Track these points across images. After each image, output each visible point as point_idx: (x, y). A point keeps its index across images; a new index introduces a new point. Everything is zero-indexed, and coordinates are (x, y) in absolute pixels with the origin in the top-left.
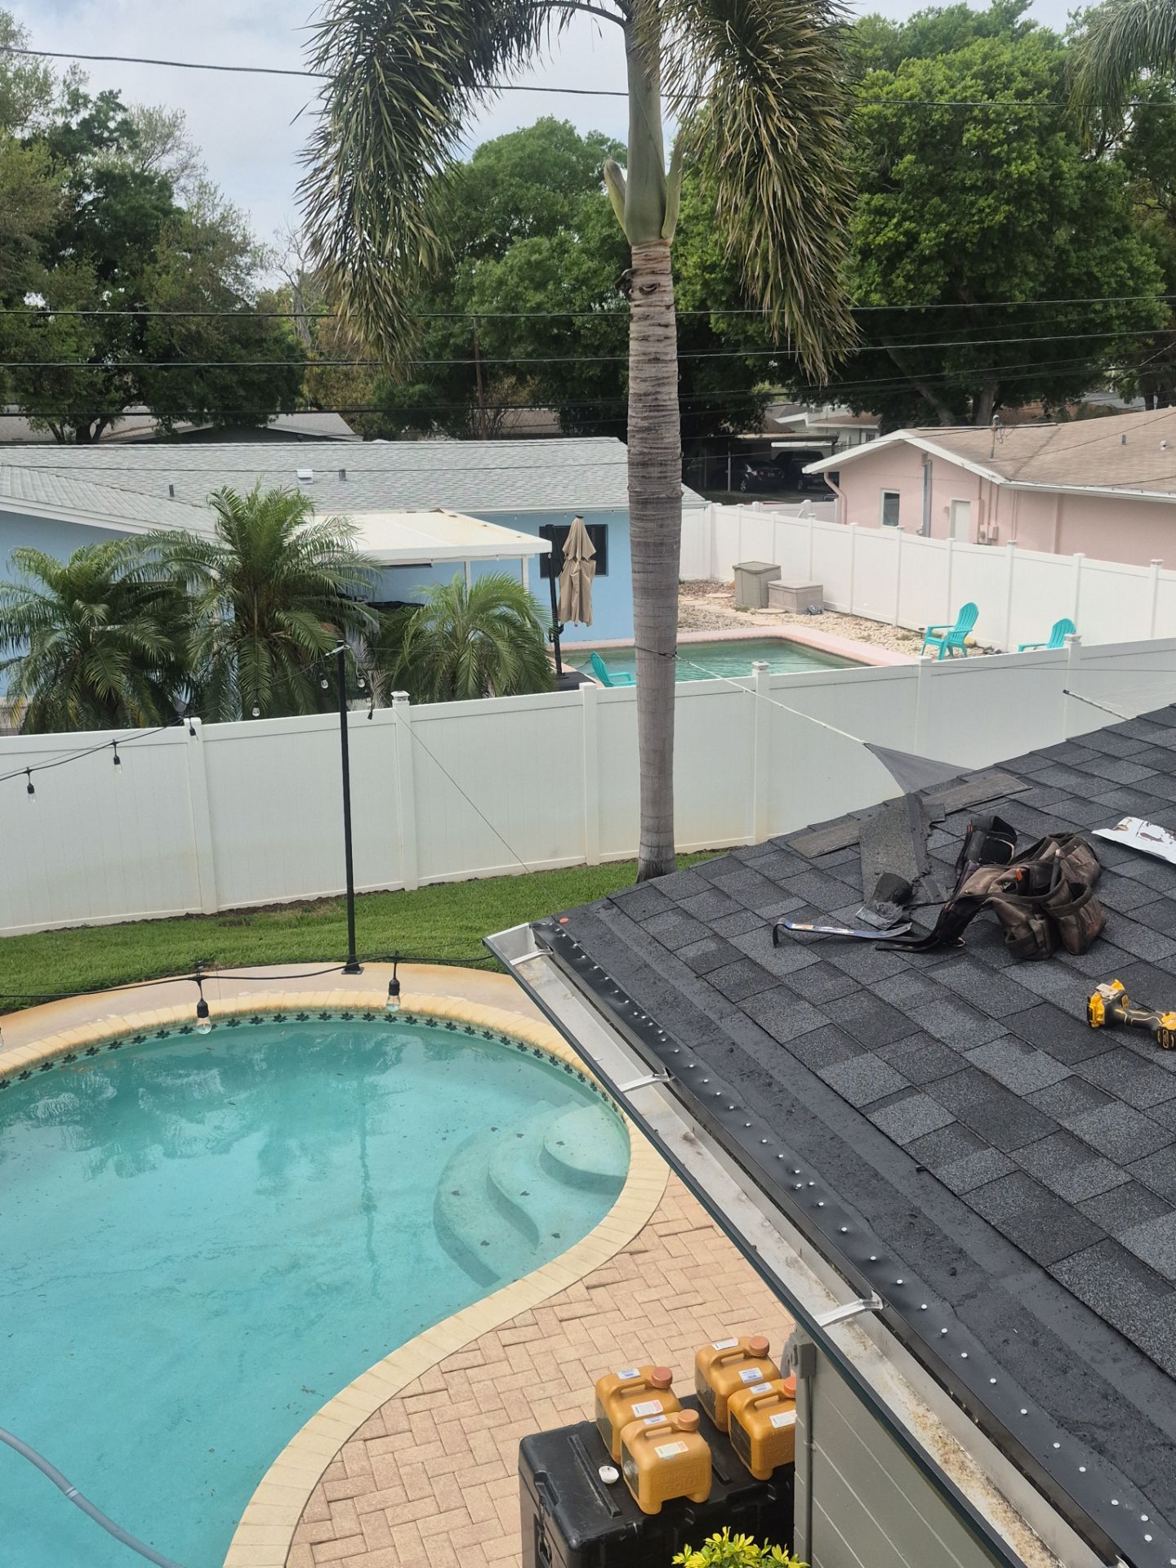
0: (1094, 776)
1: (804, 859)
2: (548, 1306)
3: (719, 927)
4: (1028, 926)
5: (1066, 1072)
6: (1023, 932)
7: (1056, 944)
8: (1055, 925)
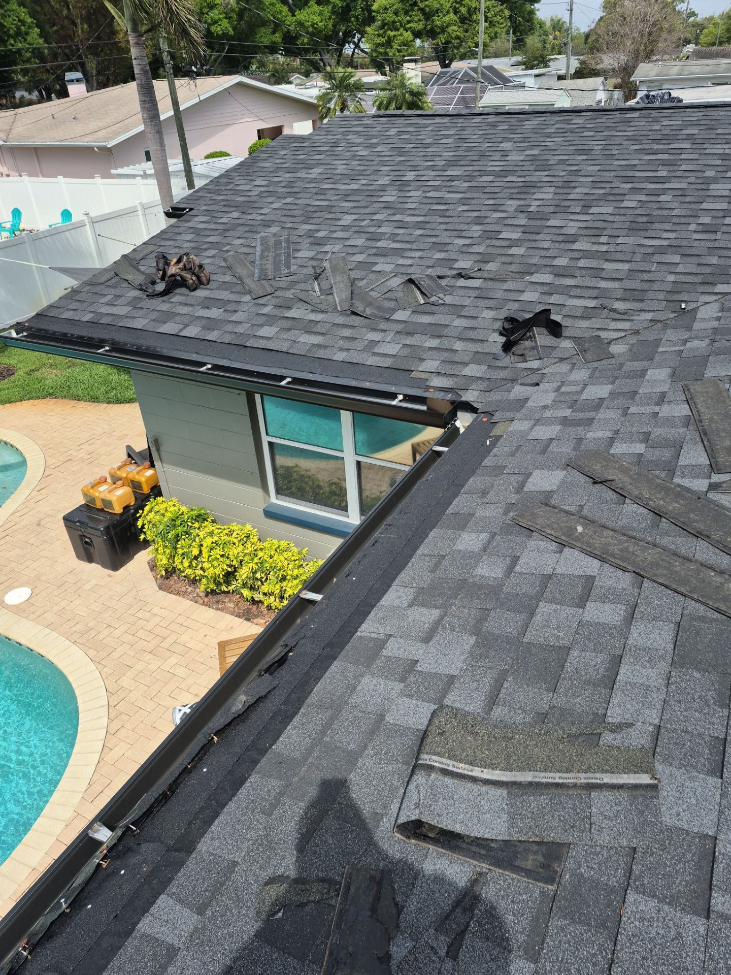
1: (102, 284)
2: (26, 501)
3: (90, 309)
4: (192, 279)
5: (223, 310)
6: (191, 281)
7: (201, 283)
8: (198, 278)
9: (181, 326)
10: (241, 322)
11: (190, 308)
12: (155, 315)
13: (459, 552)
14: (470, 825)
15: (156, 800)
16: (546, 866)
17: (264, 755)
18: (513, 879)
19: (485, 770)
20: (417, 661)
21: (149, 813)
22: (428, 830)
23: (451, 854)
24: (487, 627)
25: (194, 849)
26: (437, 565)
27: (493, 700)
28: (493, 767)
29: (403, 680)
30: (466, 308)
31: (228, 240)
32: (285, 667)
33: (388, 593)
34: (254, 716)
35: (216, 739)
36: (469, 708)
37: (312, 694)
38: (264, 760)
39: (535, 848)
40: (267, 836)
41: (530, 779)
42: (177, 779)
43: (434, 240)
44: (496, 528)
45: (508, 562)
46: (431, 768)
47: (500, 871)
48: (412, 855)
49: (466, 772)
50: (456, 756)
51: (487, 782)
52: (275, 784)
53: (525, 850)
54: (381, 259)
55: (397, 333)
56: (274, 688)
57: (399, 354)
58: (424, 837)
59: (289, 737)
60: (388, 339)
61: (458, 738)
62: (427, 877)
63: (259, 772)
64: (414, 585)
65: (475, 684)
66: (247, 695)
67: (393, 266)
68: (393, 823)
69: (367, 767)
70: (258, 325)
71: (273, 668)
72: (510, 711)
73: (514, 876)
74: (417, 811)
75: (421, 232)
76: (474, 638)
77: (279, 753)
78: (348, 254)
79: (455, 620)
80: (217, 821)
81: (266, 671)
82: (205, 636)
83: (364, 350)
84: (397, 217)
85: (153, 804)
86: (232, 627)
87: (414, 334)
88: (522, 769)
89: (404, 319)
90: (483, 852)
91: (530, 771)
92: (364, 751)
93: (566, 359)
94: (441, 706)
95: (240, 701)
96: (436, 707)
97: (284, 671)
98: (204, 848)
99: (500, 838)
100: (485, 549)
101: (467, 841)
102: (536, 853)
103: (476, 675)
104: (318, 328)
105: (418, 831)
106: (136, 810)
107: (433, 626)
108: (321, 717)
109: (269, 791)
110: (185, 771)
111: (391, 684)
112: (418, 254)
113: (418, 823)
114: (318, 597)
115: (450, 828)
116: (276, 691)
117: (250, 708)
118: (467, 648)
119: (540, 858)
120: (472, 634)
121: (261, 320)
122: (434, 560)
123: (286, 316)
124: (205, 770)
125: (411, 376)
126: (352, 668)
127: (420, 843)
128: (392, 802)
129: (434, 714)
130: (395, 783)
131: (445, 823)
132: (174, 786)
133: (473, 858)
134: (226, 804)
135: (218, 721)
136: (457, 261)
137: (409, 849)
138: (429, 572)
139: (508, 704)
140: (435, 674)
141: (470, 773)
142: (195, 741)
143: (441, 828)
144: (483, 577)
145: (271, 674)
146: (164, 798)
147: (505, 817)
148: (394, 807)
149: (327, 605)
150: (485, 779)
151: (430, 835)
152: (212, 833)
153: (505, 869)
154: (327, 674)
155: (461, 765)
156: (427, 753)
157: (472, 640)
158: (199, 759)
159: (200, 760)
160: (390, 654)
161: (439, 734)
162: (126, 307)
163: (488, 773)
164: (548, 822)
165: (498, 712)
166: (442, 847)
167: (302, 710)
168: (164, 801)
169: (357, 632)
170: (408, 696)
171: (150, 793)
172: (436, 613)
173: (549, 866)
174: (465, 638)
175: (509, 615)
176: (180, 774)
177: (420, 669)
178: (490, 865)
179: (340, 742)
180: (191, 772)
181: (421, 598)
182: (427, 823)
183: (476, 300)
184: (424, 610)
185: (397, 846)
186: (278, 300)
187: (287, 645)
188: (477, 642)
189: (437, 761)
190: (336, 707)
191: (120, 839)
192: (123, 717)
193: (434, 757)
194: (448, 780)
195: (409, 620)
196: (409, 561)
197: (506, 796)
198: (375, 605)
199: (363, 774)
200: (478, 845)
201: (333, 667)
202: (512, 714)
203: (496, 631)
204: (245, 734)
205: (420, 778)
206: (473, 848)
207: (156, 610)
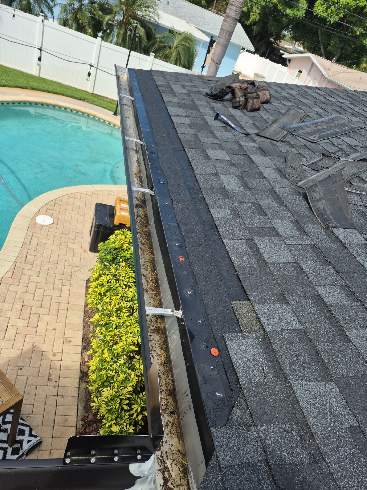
0: (285, 90)
3: (170, 82)
4: (240, 98)
10: (216, 138)
57: (273, 267)
70: (221, 147)
87: (330, 264)
89: (345, 242)
121: (230, 146)
162: (185, 91)
186: (269, 147)
207: (65, 288)
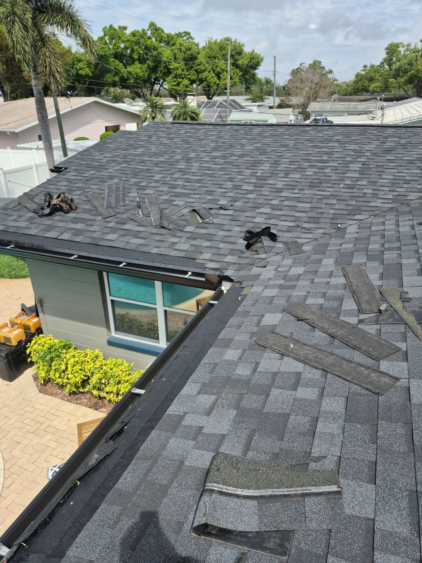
1: (11, 209)
3: (2, 223)
5: (85, 225)
6: (66, 208)
7: (72, 209)
8: (70, 206)
9: (59, 233)
10: (95, 232)
11: (65, 223)
12: (43, 227)
13: (226, 361)
14: (236, 524)
15: (40, 525)
16: (281, 545)
17: (109, 491)
18: (262, 555)
19: (244, 490)
20: (203, 427)
21: (35, 534)
22: (211, 530)
23: (226, 543)
24: (243, 404)
25: (65, 555)
26: (213, 369)
27: (247, 448)
28: (248, 488)
29: (194, 439)
30: (225, 226)
31: (88, 186)
32: (123, 435)
33: (185, 387)
34: (103, 467)
35: (79, 483)
36: (234, 453)
37: (139, 452)
38: (110, 495)
39: (274, 534)
40: (111, 542)
41: (270, 493)
42: (54, 510)
43: (206, 189)
44: (246, 346)
45: (253, 366)
46: (212, 491)
47: (255, 551)
48: (203, 546)
49: (233, 492)
50: (227, 483)
51: (245, 497)
52: (116, 509)
53: (269, 536)
54: (177, 199)
55: (187, 238)
56: (116, 449)
57: (189, 250)
58: (209, 534)
59: (125, 479)
60: (182, 241)
61: (228, 472)
62: (211, 559)
63: (106, 502)
64: (200, 382)
65: (237, 439)
66: (98, 454)
67: (184, 202)
68: (191, 526)
69: (174, 494)
70: (106, 233)
71: (115, 437)
72: (257, 453)
73: (263, 553)
74: (205, 518)
75: (199, 185)
76: (236, 411)
77: (119, 489)
78: (158, 195)
79: (225, 401)
80: (79, 535)
81: (110, 439)
82: (69, 421)
83: (168, 247)
84: (186, 177)
85: (38, 528)
86: (86, 415)
87: (197, 239)
88: (265, 488)
89: (191, 231)
90: (244, 540)
91: (270, 488)
92: (172, 484)
93: (280, 253)
94: (218, 453)
95: (94, 458)
96: (214, 454)
97: (121, 439)
98: (71, 554)
99: (254, 530)
100: (240, 359)
101: (234, 534)
102: (275, 538)
103: (237, 434)
104: (141, 235)
105: (206, 531)
106: (26, 533)
107: (212, 406)
108: (145, 465)
109: (113, 513)
110: (59, 505)
111: (187, 442)
112: (198, 196)
113: (206, 526)
114: (142, 392)
115: (224, 527)
116: (116, 451)
117: (100, 462)
118: (232, 417)
119: (278, 541)
120: (234, 409)
121: (108, 230)
122: (212, 366)
123: (123, 228)
124: (72, 503)
125: (196, 261)
126: (163, 434)
127: (207, 538)
128: (190, 514)
129: (214, 458)
130: (191, 503)
131: (221, 524)
132: (51, 516)
133: (238, 544)
134: (85, 524)
135: (80, 471)
136: (219, 200)
137: (200, 542)
138: (209, 373)
139: (256, 449)
140: (214, 434)
141: (235, 493)
142: (65, 485)
143: (220, 527)
144: (240, 375)
145: (113, 440)
146: (45, 524)
147: (256, 517)
148: (191, 517)
149: (148, 396)
150: (244, 495)
151: (213, 533)
152: (77, 543)
153: (257, 549)
154: (148, 438)
155: (230, 488)
156: (210, 482)
157: (235, 412)
158: (67, 497)
159: (69, 497)
160: (186, 424)
161: (217, 470)
162: (25, 222)
163: (246, 492)
164: (281, 519)
165: (251, 454)
166: (220, 539)
167: (133, 462)
168: (45, 526)
169: (166, 411)
170: (198, 449)
171: (36, 520)
172: (213, 398)
173: (283, 545)
174: (231, 412)
175: (255, 396)
176: (56, 507)
177: (204, 432)
178: (249, 547)
179: (157, 479)
180: (62, 505)
181: (204, 389)
182: (211, 525)
183: (230, 221)
184: (206, 396)
185: (193, 541)
186: (118, 219)
187: (123, 422)
188: (237, 413)
189: (216, 487)
190: (154, 459)
191: (15, 553)
192: (14, 476)
193: (214, 484)
194: (222, 498)
195: (198, 402)
196: (197, 368)
197: (256, 505)
198: (177, 395)
199: (171, 498)
200: (241, 536)
201: (152, 434)
202: (258, 455)
203: (248, 407)
204: (97, 478)
205: (206, 498)
206: (239, 538)
207: (37, 406)
